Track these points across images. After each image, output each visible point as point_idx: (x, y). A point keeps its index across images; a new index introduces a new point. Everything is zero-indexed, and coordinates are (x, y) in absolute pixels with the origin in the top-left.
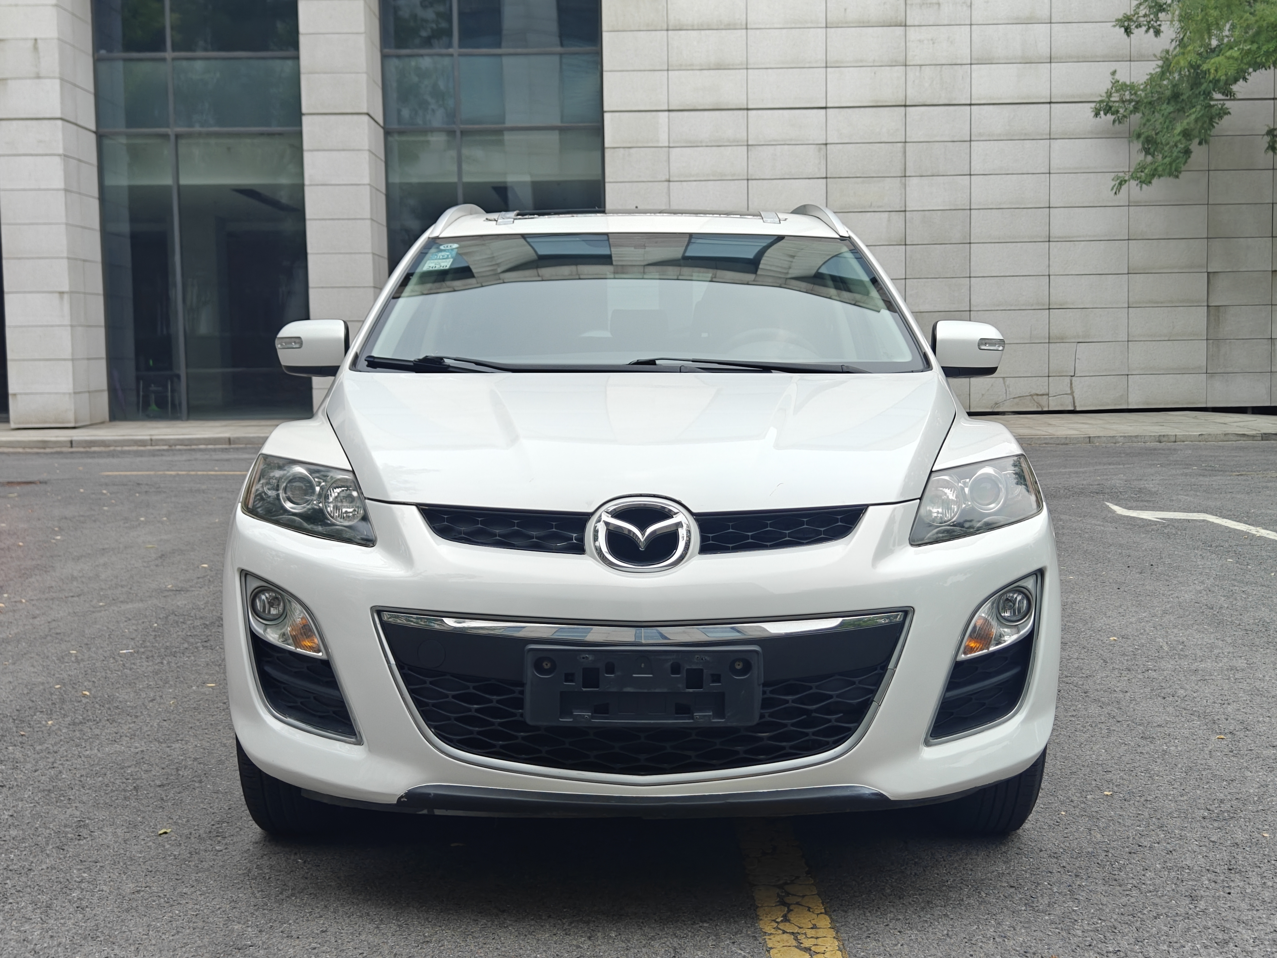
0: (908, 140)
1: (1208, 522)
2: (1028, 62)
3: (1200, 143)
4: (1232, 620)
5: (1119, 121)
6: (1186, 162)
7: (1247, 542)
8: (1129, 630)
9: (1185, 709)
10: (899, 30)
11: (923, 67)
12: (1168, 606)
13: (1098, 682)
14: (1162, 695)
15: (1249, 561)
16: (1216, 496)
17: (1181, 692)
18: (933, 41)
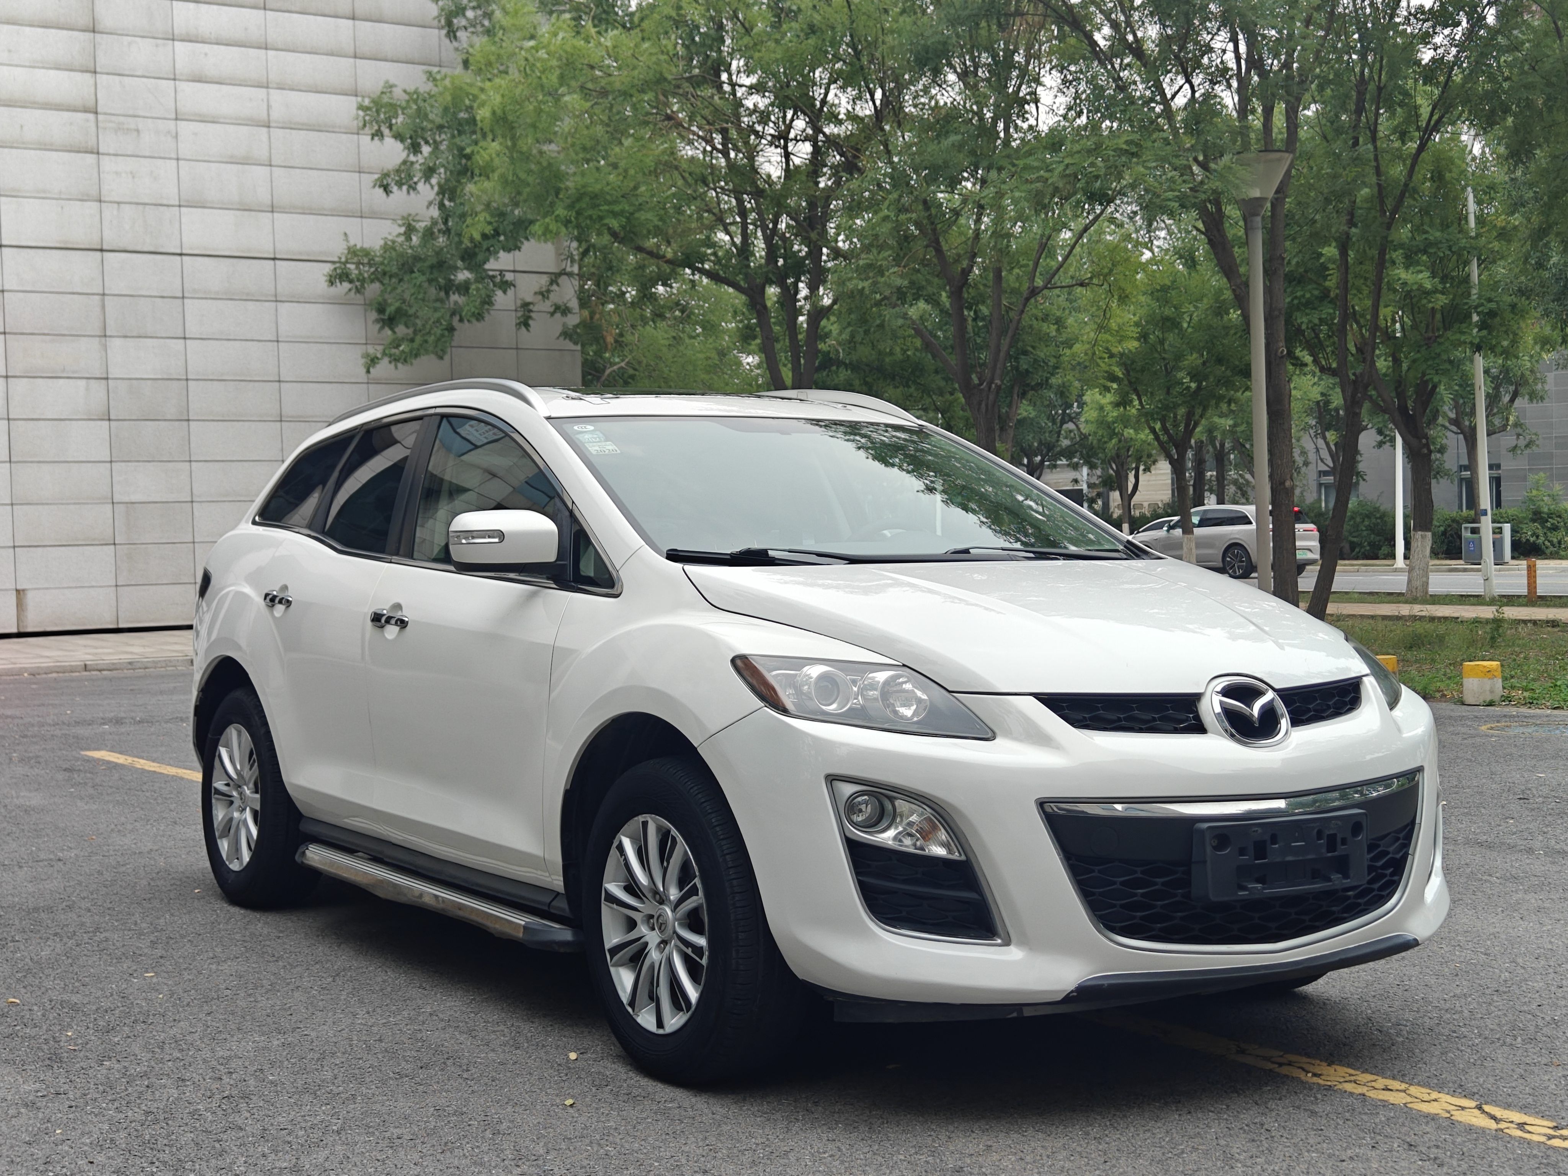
0: (106, 292)
2: (246, 208)
3: (470, 322)
5: (357, 291)
6: (451, 341)
10: (91, 158)
11: (122, 206)
18: (133, 174)
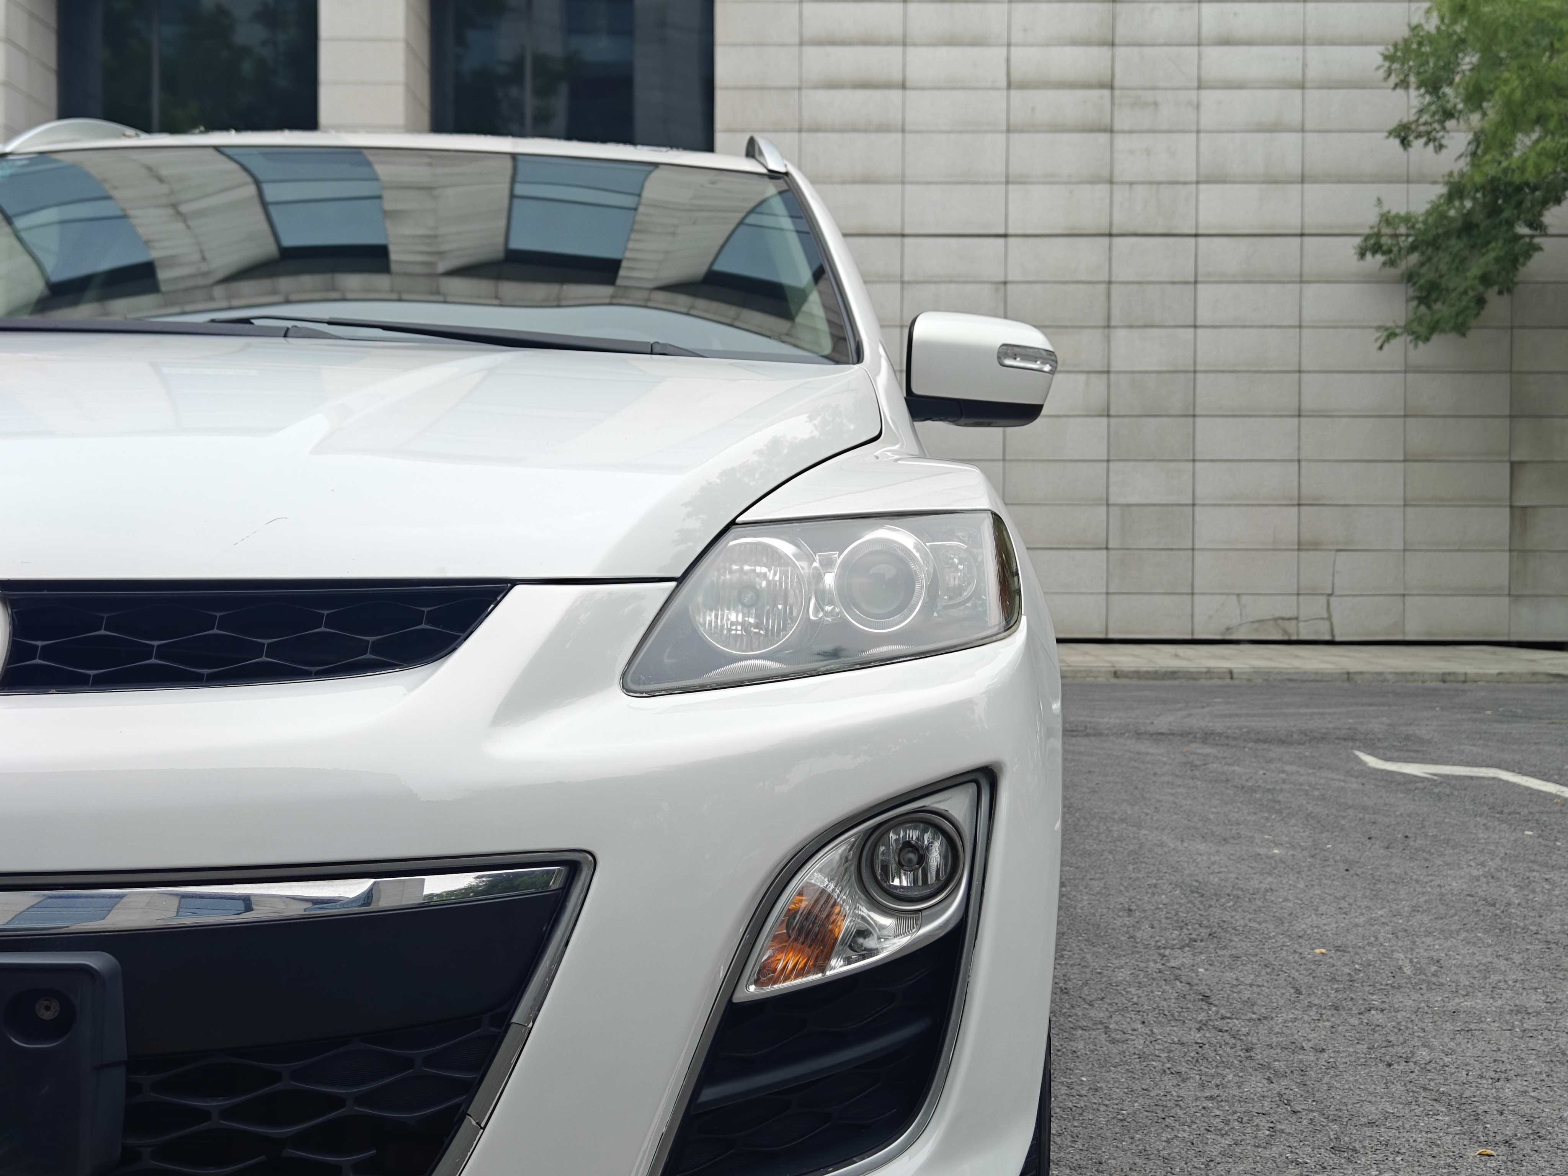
0: (1113, 279)
1: (1500, 780)
2: (1272, 180)
3: (1500, 293)
4: (1526, 925)
5: (1392, 263)
6: (1478, 314)
7: (1557, 808)
8: (1352, 937)
9: (1425, 1089)
10: (1104, 138)
11: (1135, 186)
12: (1422, 900)
13: (1277, 1030)
14: (1388, 1058)
15: (1558, 835)
16: (1515, 747)
17: (1423, 1054)
18: (1148, 152)
